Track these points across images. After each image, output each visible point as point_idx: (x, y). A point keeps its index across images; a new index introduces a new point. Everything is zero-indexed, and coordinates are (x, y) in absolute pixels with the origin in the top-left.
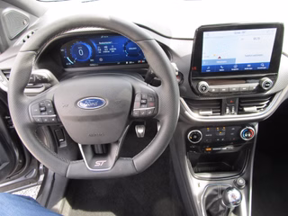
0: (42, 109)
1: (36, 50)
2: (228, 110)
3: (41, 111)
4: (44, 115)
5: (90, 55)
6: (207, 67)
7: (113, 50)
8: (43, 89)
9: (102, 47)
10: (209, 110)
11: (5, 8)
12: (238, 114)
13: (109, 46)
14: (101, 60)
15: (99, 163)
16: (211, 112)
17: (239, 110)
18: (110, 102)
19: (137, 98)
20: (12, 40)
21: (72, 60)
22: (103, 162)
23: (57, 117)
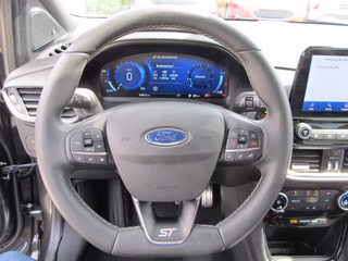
0: (88, 142)
1: (90, 53)
2: (330, 165)
3: (86, 146)
4: (90, 152)
5: (142, 81)
6: (311, 103)
7: (174, 76)
8: (75, 119)
9: (160, 71)
10: (305, 163)
11: (35, 6)
12: (342, 171)
13: (169, 71)
14: (155, 89)
15: (166, 231)
16: (307, 167)
17: (344, 167)
18: (194, 136)
19: (232, 134)
20: (34, 51)
21: (116, 85)
22: (171, 230)
23: (109, 155)
